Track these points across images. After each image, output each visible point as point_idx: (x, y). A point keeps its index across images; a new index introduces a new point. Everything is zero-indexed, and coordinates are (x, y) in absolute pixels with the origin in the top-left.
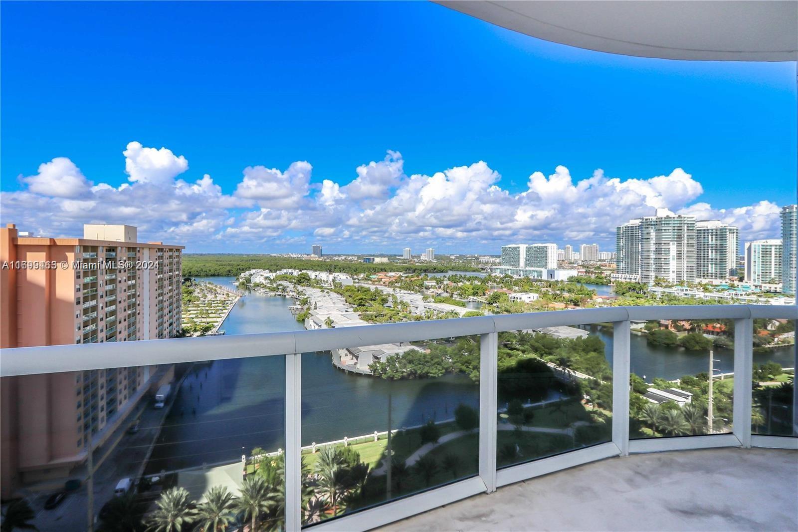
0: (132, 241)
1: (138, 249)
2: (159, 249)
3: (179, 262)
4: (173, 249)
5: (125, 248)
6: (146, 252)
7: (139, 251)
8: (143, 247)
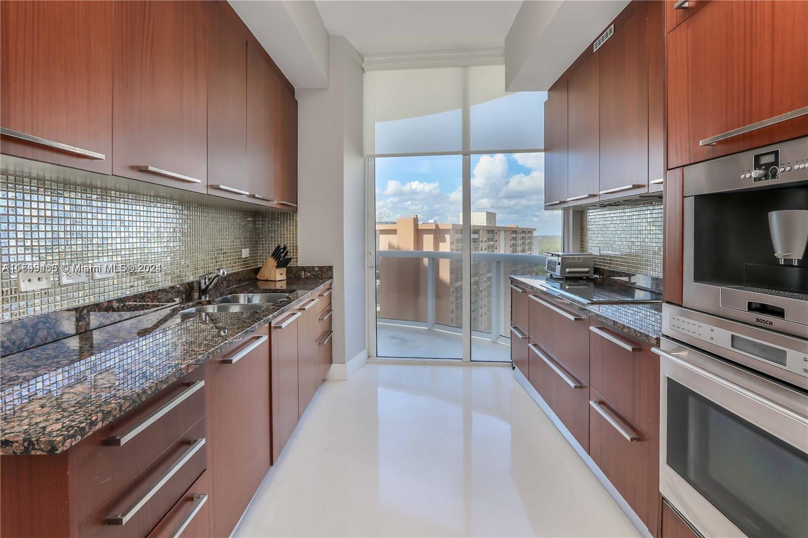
0: (492, 225)
1: (496, 231)
2: (513, 231)
3: (530, 243)
4: (525, 231)
5: (485, 231)
6: (502, 234)
7: (496, 233)
8: (500, 229)
